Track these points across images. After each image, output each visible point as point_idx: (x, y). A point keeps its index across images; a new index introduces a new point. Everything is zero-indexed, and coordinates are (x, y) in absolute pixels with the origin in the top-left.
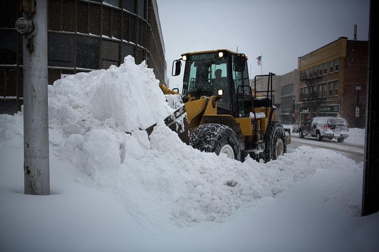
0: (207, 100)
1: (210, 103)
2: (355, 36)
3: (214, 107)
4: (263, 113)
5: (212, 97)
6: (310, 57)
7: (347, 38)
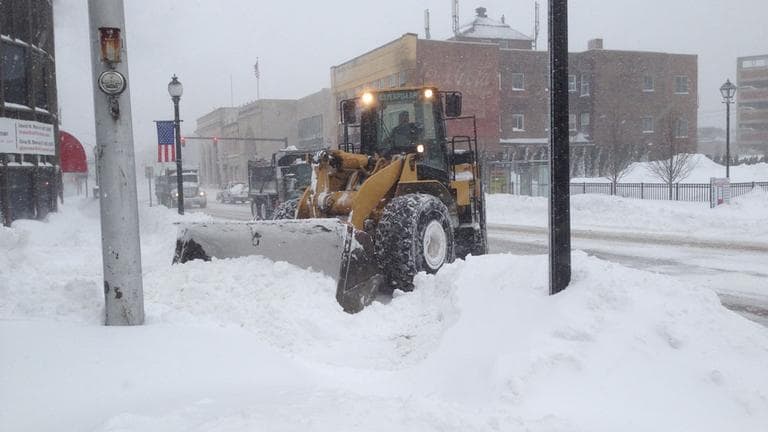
0: (403, 162)
1: (407, 165)
2: (427, 29)
3: (413, 170)
4: (468, 172)
5: (409, 155)
6: (353, 66)
7: (416, 35)
